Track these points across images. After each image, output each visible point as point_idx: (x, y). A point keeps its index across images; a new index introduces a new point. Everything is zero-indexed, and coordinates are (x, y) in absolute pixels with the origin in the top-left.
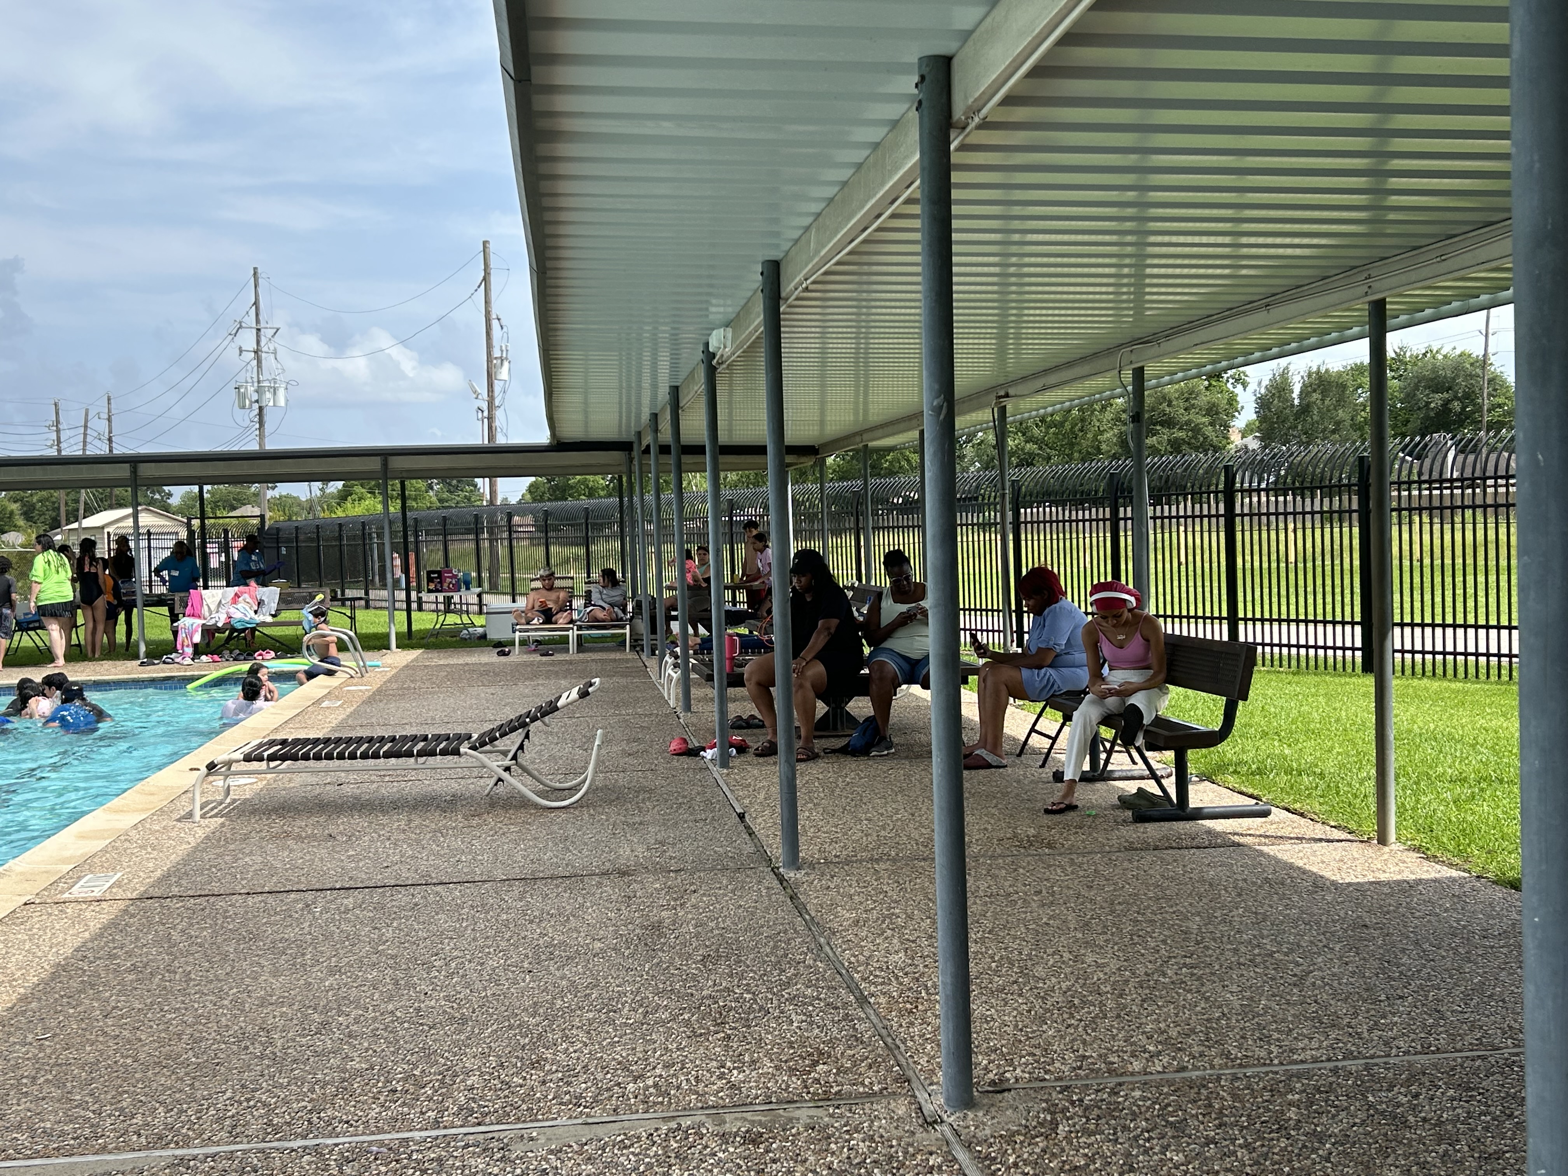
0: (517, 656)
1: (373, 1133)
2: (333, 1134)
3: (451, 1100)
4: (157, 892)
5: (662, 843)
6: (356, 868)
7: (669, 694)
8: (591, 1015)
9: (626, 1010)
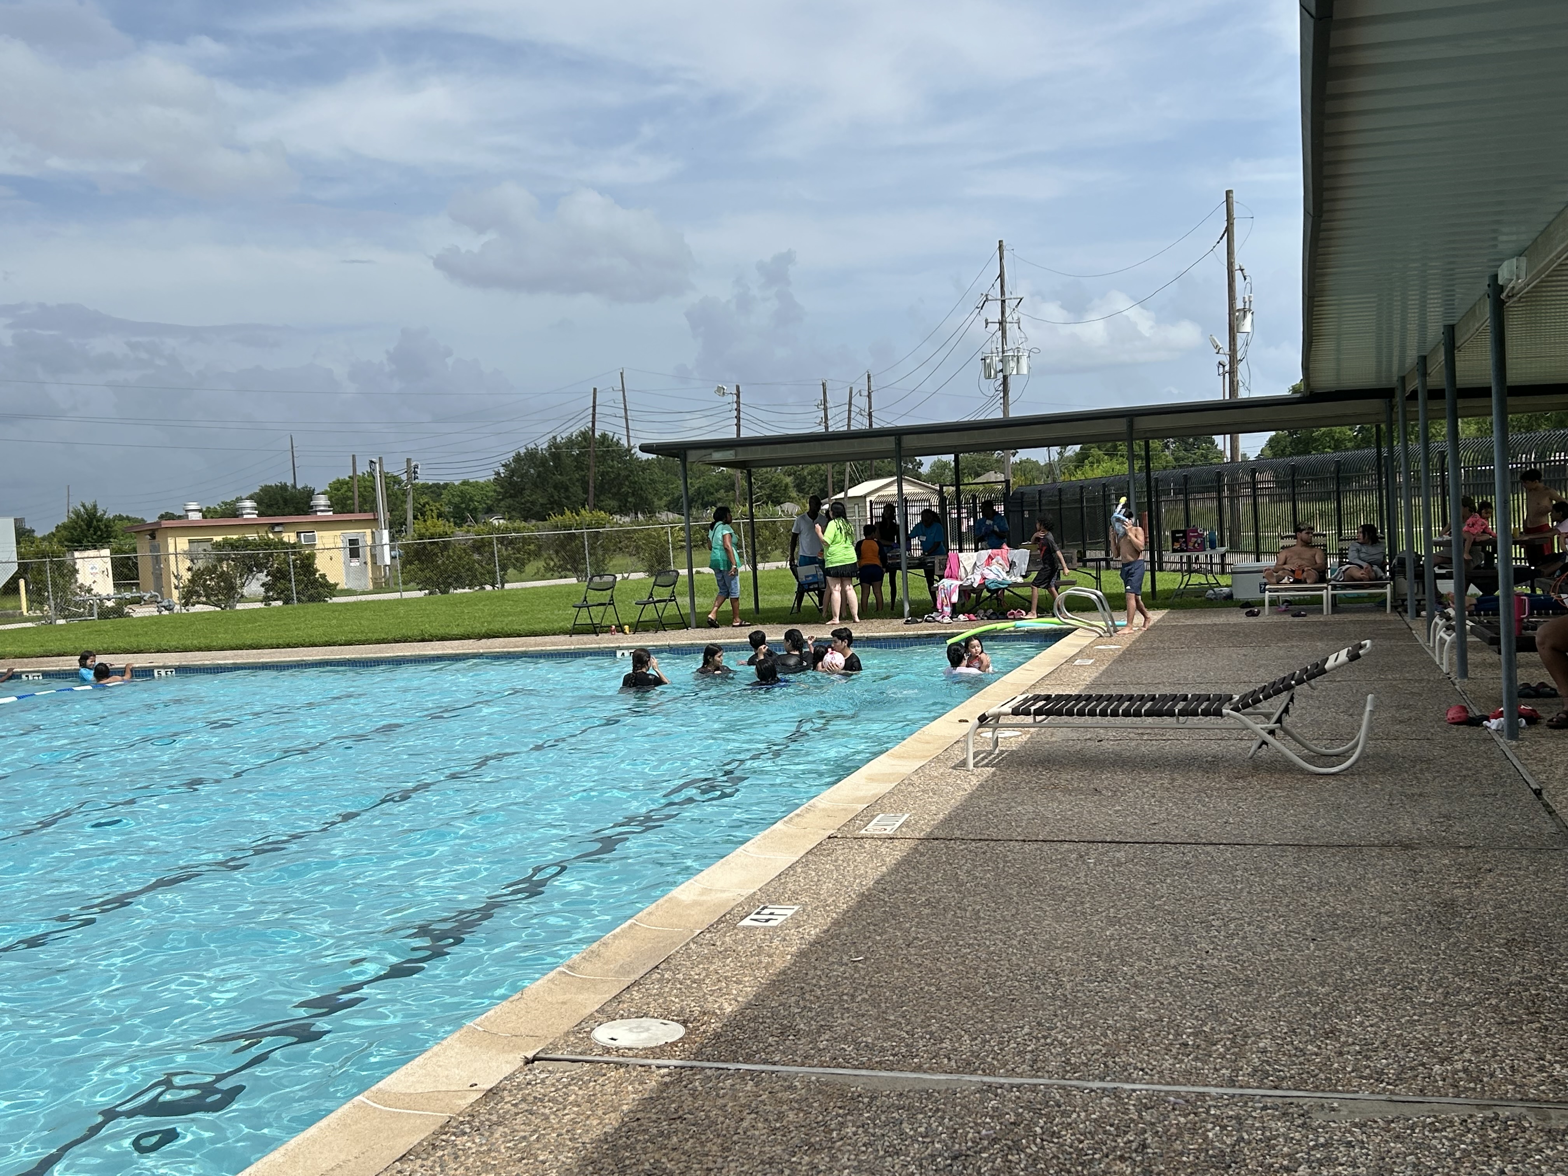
0: (1266, 616)
1: (1168, 1084)
2: (1129, 1079)
3: (1244, 1060)
4: (941, 834)
5: (1447, 817)
6: (1124, 823)
7: (1441, 659)
8: (1385, 990)
9: (1424, 988)
